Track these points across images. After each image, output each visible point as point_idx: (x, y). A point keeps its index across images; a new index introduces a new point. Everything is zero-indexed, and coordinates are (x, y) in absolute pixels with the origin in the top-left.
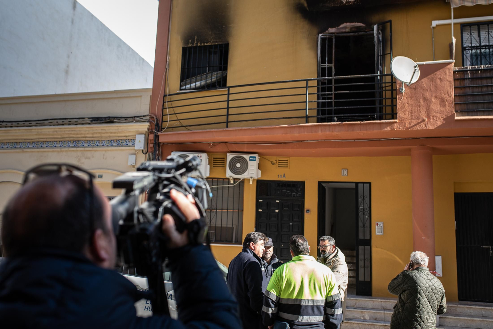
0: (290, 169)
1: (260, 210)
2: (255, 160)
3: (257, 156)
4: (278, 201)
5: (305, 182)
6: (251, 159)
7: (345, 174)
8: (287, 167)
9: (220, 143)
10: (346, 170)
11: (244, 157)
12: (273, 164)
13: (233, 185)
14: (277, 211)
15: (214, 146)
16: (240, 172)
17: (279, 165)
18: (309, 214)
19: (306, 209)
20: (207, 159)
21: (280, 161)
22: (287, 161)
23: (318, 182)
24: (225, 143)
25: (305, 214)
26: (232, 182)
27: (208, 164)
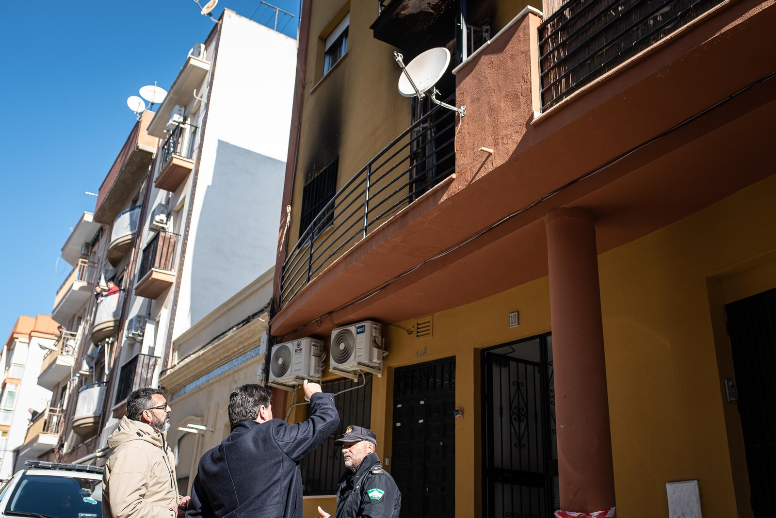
0: (433, 336)
1: (398, 424)
2: (363, 332)
3: (367, 324)
4: (422, 402)
5: (456, 357)
6: (359, 330)
7: (515, 323)
8: (429, 334)
9: (327, 315)
10: (516, 313)
11: (351, 330)
12: (410, 334)
13: (362, 386)
14: (421, 421)
15: (321, 322)
16: (344, 357)
17: (418, 332)
18: (462, 417)
19: (456, 409)
20: (312, 347)
21: (419, 326)
22: (429, 322)
23: (476, 350)
24: (330, 313)
25: (456, 418)
26: (356, 380)
27: (313, 355)
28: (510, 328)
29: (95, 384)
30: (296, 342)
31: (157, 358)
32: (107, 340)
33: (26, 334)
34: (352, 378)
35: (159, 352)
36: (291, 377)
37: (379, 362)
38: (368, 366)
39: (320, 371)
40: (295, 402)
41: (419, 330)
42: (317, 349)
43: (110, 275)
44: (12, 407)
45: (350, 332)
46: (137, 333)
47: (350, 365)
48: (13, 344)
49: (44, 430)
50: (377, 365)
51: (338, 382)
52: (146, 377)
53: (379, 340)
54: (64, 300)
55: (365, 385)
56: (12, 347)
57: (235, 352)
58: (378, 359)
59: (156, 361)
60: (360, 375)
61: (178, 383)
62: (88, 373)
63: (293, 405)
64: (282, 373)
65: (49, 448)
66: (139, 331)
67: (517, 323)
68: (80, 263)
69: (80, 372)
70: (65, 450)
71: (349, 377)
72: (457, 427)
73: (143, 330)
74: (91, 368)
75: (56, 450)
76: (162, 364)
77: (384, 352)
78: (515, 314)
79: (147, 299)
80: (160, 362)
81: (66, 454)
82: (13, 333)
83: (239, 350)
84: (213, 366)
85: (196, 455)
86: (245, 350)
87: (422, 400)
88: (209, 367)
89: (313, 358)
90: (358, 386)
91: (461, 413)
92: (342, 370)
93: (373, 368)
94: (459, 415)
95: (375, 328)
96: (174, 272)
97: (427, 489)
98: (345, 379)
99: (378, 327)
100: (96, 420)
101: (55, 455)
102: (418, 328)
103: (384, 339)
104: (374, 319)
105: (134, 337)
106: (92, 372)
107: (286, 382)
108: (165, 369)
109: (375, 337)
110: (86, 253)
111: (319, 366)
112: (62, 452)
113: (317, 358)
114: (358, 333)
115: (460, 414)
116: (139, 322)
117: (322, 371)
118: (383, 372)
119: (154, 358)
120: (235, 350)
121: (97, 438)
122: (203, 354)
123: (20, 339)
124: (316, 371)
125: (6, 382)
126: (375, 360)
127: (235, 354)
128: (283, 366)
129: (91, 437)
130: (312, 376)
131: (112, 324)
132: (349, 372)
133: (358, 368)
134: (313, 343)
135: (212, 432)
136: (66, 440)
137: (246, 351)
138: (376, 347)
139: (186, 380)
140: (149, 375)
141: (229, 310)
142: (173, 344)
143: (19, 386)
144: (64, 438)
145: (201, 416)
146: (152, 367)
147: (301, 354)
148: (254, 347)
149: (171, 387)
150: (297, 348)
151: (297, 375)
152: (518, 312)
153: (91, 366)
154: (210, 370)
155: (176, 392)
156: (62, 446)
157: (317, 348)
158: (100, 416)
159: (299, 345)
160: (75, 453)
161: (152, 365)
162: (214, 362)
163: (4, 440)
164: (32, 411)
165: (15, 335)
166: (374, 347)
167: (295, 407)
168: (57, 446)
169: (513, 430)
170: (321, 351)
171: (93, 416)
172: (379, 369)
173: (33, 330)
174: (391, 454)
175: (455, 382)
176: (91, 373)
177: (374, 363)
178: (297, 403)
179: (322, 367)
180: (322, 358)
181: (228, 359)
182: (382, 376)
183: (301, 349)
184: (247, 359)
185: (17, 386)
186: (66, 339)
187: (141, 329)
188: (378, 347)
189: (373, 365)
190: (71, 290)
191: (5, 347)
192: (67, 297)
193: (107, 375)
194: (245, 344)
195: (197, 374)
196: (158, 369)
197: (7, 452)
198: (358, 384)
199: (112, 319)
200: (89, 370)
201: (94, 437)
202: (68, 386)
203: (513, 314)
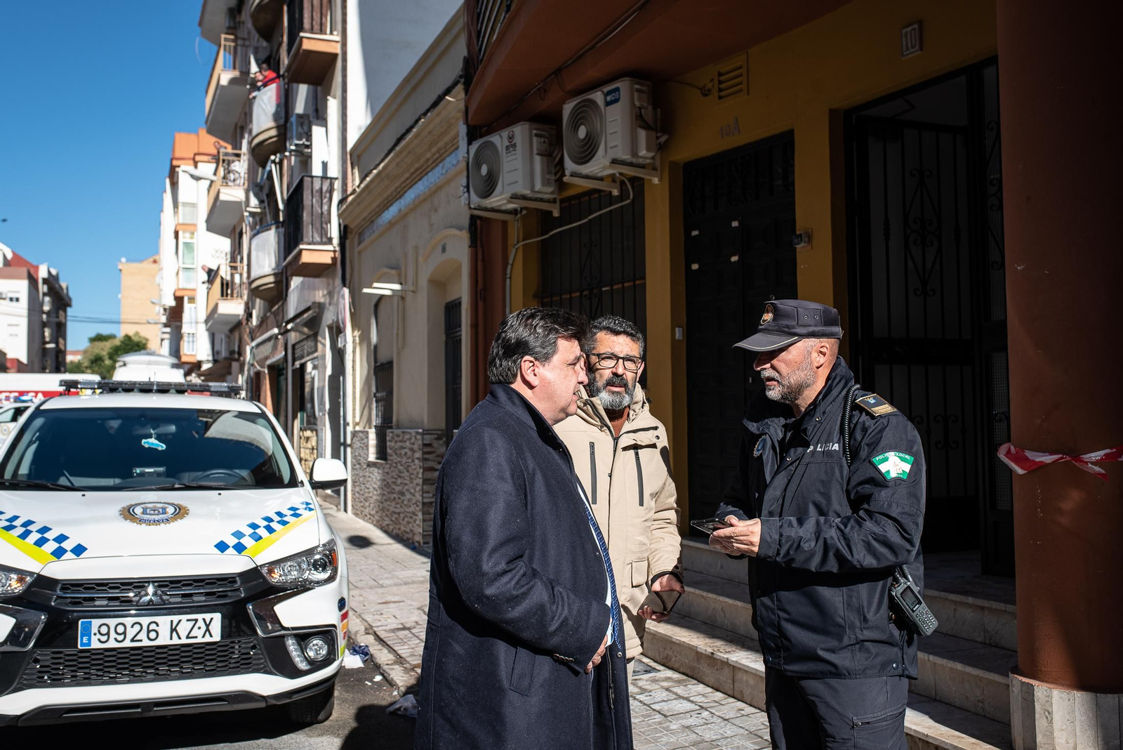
0: (748, 94)
1: (695, 267)
2: (616, 101)
3: (623, 85)
4: (735, 224)
5: (795, 130)
6: (609, 98)
7: (913, 47)
8: (741, 90)
9: (553, 76)
10: (916, 26)
11: (595, 99)
12: (705, 95)
13: (629, 201)
14: (734, 259)
15: (545, 91)
16: (587, 152)
17: (720, 90)
18: (809, 248)
19: (798, 233)
20: (535, 139)
21: (722, 78)
22: (740, 67)
23: (833, 113)
24: (558, 71)
25: (798, 250)
26: (616, 193)
27: (538, 154)
28: (903, 59)
29: (272, 224)
30: (505, 133)
31: (333, 181)
32: (273, 157)
33: (189, 159)
34: (610, 190)
35: (334, 171)
36: (503, 196)
37: (651, 154)
38: (631, 164)
39: (553, 182)
40: (521, 238)
41: (722, 86)
42: (544, 142)
43: (263, 56)
44: (193, 264)
45: (593, 102)
46: (301, 142)
47: (599, 165)
48: (176, 175)
49: (222, 295)
50: (648, 161)
51: (587, 198)
52: (320, 211)
53: (648, 114)
54: (215, 103)
55: (633, 200)
56: (175, 180)
57: (428, 160)
58: (648, 149)
59: (332, 185)
60: (622, 183)
61: (362, 218)
62: (258, 210)
63: (518, 243)
64: (490, 190)
65: (236, 321)
66: (304, 140)
67: (917, 47)
68: (223, 42)
69: (248, 209)
70: (255, 321)
71: (604, 189)
72: (801, 267)
73: (309, 136)
74: (261, 202)
75: (244, 322)
76: (340, 189)
77: (659, 135)
78: (914, 29)
79: (311, 87)
80: (337, 185)
81: (256, 327)
82: (172, 160)
83: (433, 155)
84: (403, 186)
85: (398, 329)
86: (441, 155)
87: (735, 220)
88: (397, 188)
89: (537, 159)
90: (622, 201)
91: (806, 239)
92: (587, 177)
93: (642, 166)
94: (802, 244)
95: (638, 90)
96: (336, 37)
97: (750, 381)
98: (599, 191)
99: (644, 88)
100: (278, 279)
101: (245, 329)
102: (720, 82)
103: (659, 110)
104: (634, 74)
105: (299, 149)
106: (265, 208)
107: (500, 206)
108: (345, 196)
109: (640, 108)
110: (232, 24)
111: (549, 173)
112: (252, 323)
113: (545, 158)
114: (608, 104)
115: (805, 242)
116: (302, 124)
117: (556, 181)
118: (662, 173)
119: (329, 181)
120: (428, 155)
121: (283, 304)
122: (384, 168)
123: (183, 167)
124: (545, 182)
125: (177, 229)
126: (643, 152)
127: (429, 163)
128: (489, 178)
129: (277, 303)
130: (538, 192)
131: (273, 132)
132: (601, 179)
133: (615, 171)
134: (535, 132)
135: (413, 292)
136: (253, 307)
137: (444, 156)
138: (643, 128)
139: (372, 212)
140: (325, 208)
141: (414, 88)
142: (351, 155)
143: (195, 234)
144: (250, 304)
145: (396, 267)
146: (328, 195)
147: (515, 154)
148: (453, 148)
149: (356, 223)
150: (509, 144)
151: (513, 192)
152: (920, 23)
153: (262, 198)
154: (401, 193)
155: (363, 230)
156: (249, 315)
157: (542, 140)
158: (282, 273)
159: (511, 138)
160: (264, 326)
161: (326, 191)
162: (403, 179)
163: (193, 309)
164: (207, 270)
165: (175, 163)
166: (641, 127)
167: (521, 247)
168: (243, 315)
169: (910, 264)
170: (550, 145)
171: (273, 272)
172: (655, 169)
173: (196, 151)
174: (685, 319)
175: (794, 179)
176: (263, 210)
177: (642, 157)
178: (523, 240)
179: (556, 174)
180: (555, 158)
181: (421, 173)
182: (661, 180)
183: (514, 146)
184: (447, 171)
185: (193, 233)
186: (226, 162)
187: (305, 136)
188: (646, 127)
189: (641, 161)
190: (219, 87)
191: (168, 181)
192: (216, 97)
193: (283, 211)
194: (440, 144)
195: (383, 201)
196: (336, 197)
197: (199, 324)
198: (622, 197)
199: (272, 124)
200: (260, 204)
201: (280, 304)
202: (244, 230)
203: (909, 29)
